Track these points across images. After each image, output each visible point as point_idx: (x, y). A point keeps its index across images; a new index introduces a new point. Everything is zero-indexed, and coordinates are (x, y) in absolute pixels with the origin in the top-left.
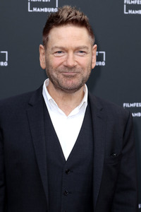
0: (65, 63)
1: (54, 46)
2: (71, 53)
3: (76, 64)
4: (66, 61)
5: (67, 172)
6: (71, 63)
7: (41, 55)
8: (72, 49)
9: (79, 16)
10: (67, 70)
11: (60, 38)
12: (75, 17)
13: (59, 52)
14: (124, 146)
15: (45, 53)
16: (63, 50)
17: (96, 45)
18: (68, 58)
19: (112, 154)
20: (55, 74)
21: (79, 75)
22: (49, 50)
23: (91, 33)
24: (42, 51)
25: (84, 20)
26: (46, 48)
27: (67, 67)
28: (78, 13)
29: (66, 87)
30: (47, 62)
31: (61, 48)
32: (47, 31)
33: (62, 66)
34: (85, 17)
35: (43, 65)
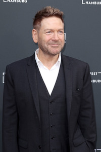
0: (53, 39)
1: (46, 28)
2: (56, 33)
4: (54, 37)
8: (56, 30)
10: (54, 43)
13: (49, 32)
16: (52, 31)
18: (54, 35)
19: (77, 89)
24: (34, 33)
29: (53, 53)
31: (50, 30)
33: (51, 41)
35: (36, 41)
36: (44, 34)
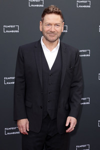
2: (53, 26)
4: (51, 29)
6: (53, 30)
8: (54, 24)
9: (57, 11)
11: (49, 19)
13: (48, 25)
14: (75, 64)
15: (42, 25)
16: (50, 24)
19: (70, 67)
20: (46, 34)
21: (56, 35)
22: (44, 24)
23: (62, 17)
24: (41, 24)
26: (43, 23)
27: (51, 31)
30: (43, 29)
32: (43, 15)
33: (49, 31)
34: (60, 11)
35: (41, 30)
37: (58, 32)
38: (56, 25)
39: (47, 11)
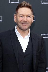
0: (23, 20)
1: (20, 14)
2: (25, 17)
3: (27, 20)
4: (24, 19)
5: (24, 57)
7: (15, 18)
8: (26, 15)
12: (27, 5)
13: (21, 16)
16: (23, 16)
17: (33, 15)
18: (24, 18)
24: (15, 16)
25: (30, 6)
26: (17, 15)
28: (28, 4)
29: (23, 29)
30: (17, 20)
31: (22, 15)
34: (30, 5)
35: (15, 21)
36: (19, 17)
37: (29, 22)
38: (28, 16)
39: (20, 6)
